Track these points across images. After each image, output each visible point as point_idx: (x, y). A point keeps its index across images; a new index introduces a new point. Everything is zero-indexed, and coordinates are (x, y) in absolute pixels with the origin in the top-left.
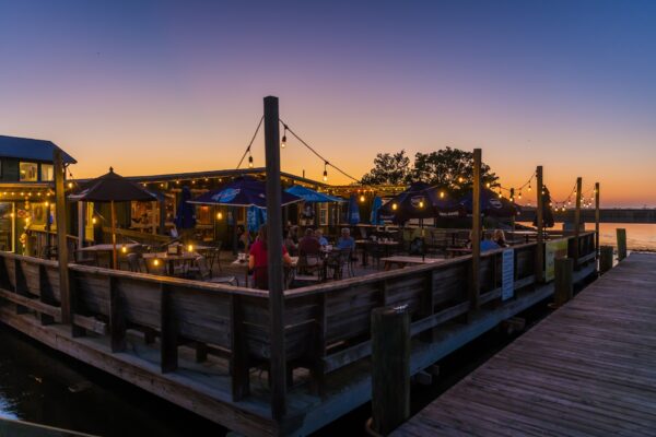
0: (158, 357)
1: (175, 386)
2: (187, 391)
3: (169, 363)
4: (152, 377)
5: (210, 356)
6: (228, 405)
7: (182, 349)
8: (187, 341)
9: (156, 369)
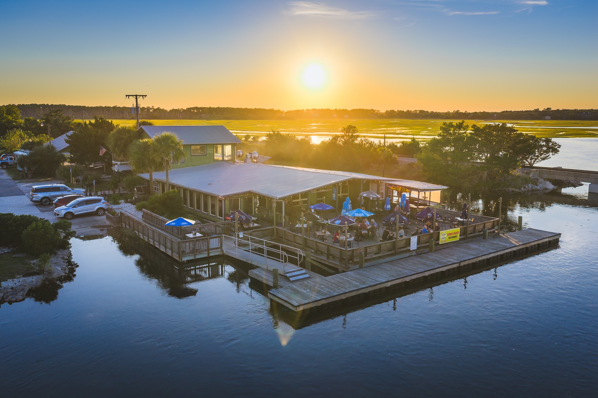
0: (326, 258)
1: (329, 262)
2: (332, 263)
3: (328, 258)
4: (325, 261)
5: (335, 258)
6: (339, 265)
7: (330, 256)
8: (331, 255)
9: (326, 259)
